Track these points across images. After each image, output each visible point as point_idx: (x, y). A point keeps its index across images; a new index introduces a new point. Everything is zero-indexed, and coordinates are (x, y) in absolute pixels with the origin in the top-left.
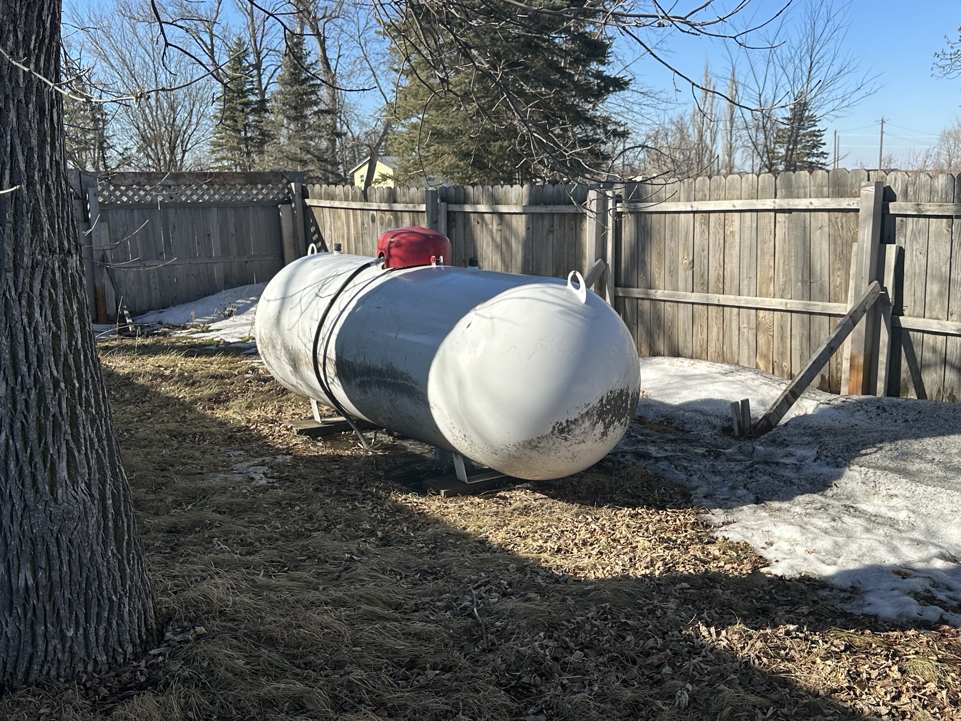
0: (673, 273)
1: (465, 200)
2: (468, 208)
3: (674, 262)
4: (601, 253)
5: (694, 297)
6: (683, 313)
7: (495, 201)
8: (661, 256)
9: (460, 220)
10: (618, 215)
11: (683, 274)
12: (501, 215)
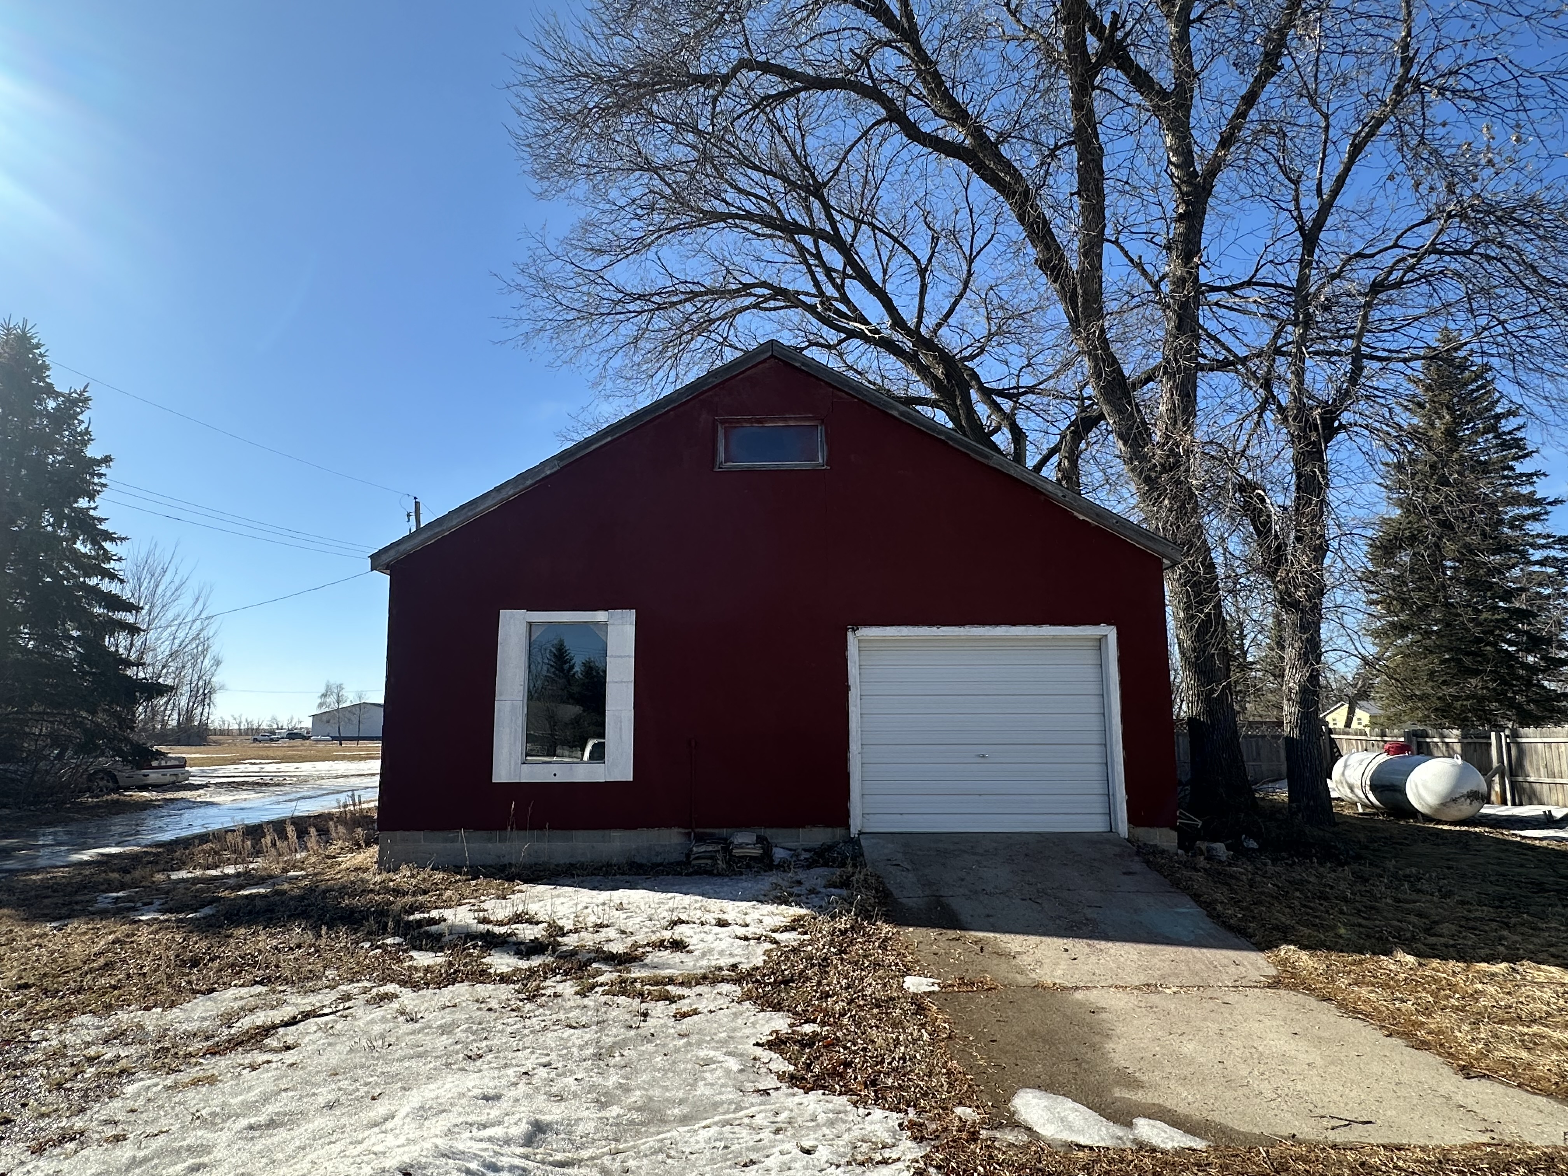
0: (1538, 770)
1: (1427, 736)
2: (1428, 740)
3: (1538, 765)
4: (1500, 760)
5: (1549, 781)
6: (1545, 787)
7: (1442, 736)
8: (1531, 762)
9: (1424, 745)
10: (1508, 745)
11: (1543, 771)
12: (1447, 743)
